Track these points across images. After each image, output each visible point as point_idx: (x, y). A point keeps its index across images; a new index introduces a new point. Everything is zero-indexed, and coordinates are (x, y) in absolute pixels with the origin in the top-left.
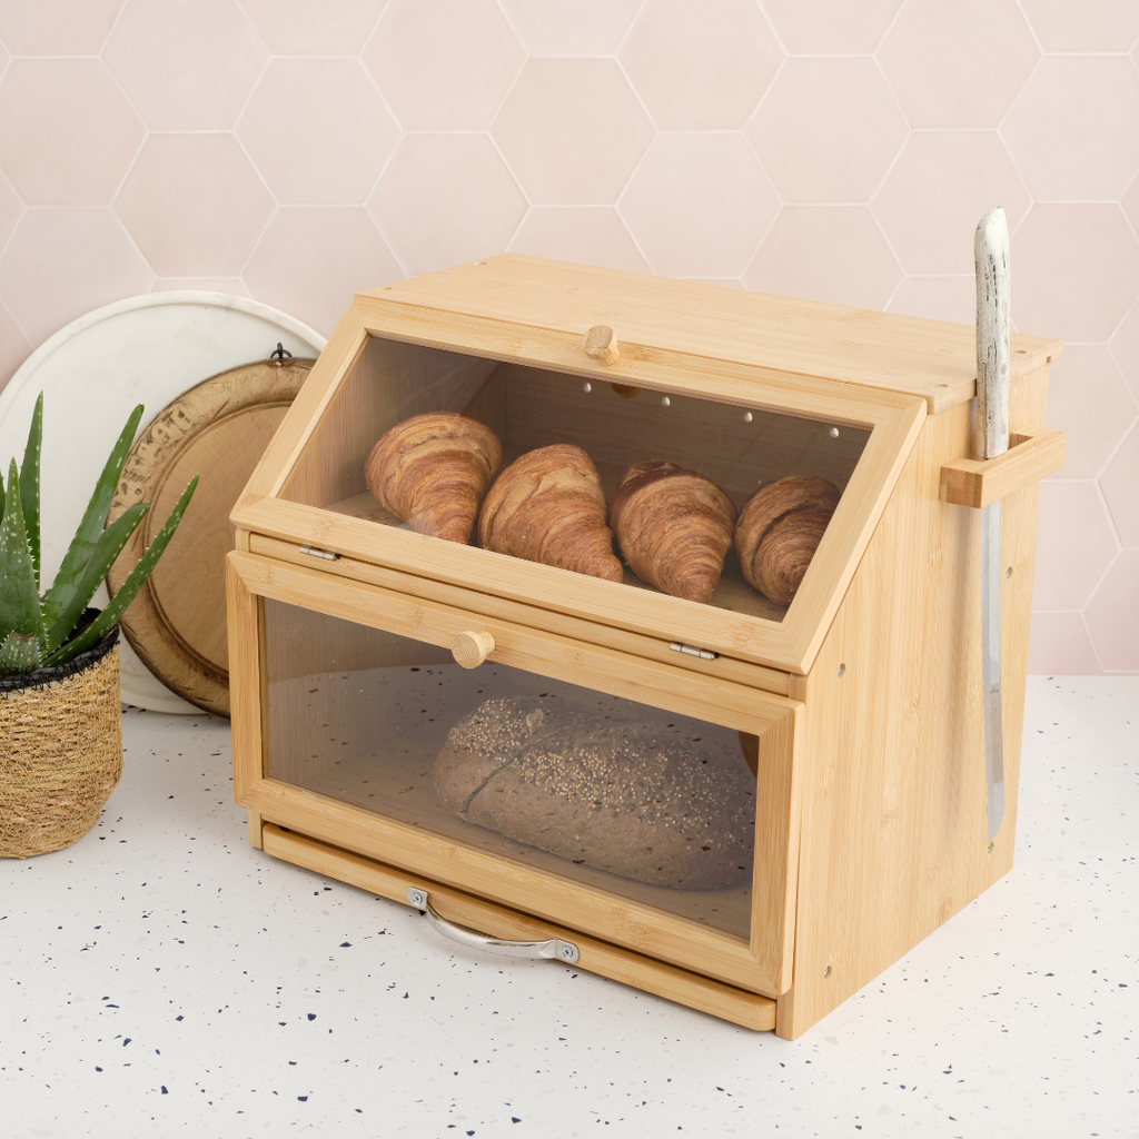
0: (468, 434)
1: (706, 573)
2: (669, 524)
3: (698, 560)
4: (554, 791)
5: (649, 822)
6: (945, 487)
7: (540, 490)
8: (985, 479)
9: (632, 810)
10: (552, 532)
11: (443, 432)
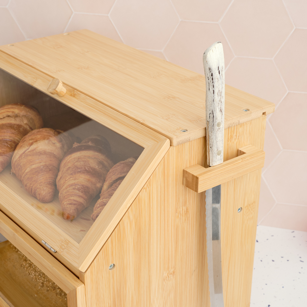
0: (25, 116)
1: (75, 204)
2: (69, 177)
3: (72, 198)
4: (30, 274)
5: (59, 297)
6: (185, 179)
7: (29, 150)
8: (200, 180)
9: (54, 290)
10: (27, 171)
11: (13, 114)
